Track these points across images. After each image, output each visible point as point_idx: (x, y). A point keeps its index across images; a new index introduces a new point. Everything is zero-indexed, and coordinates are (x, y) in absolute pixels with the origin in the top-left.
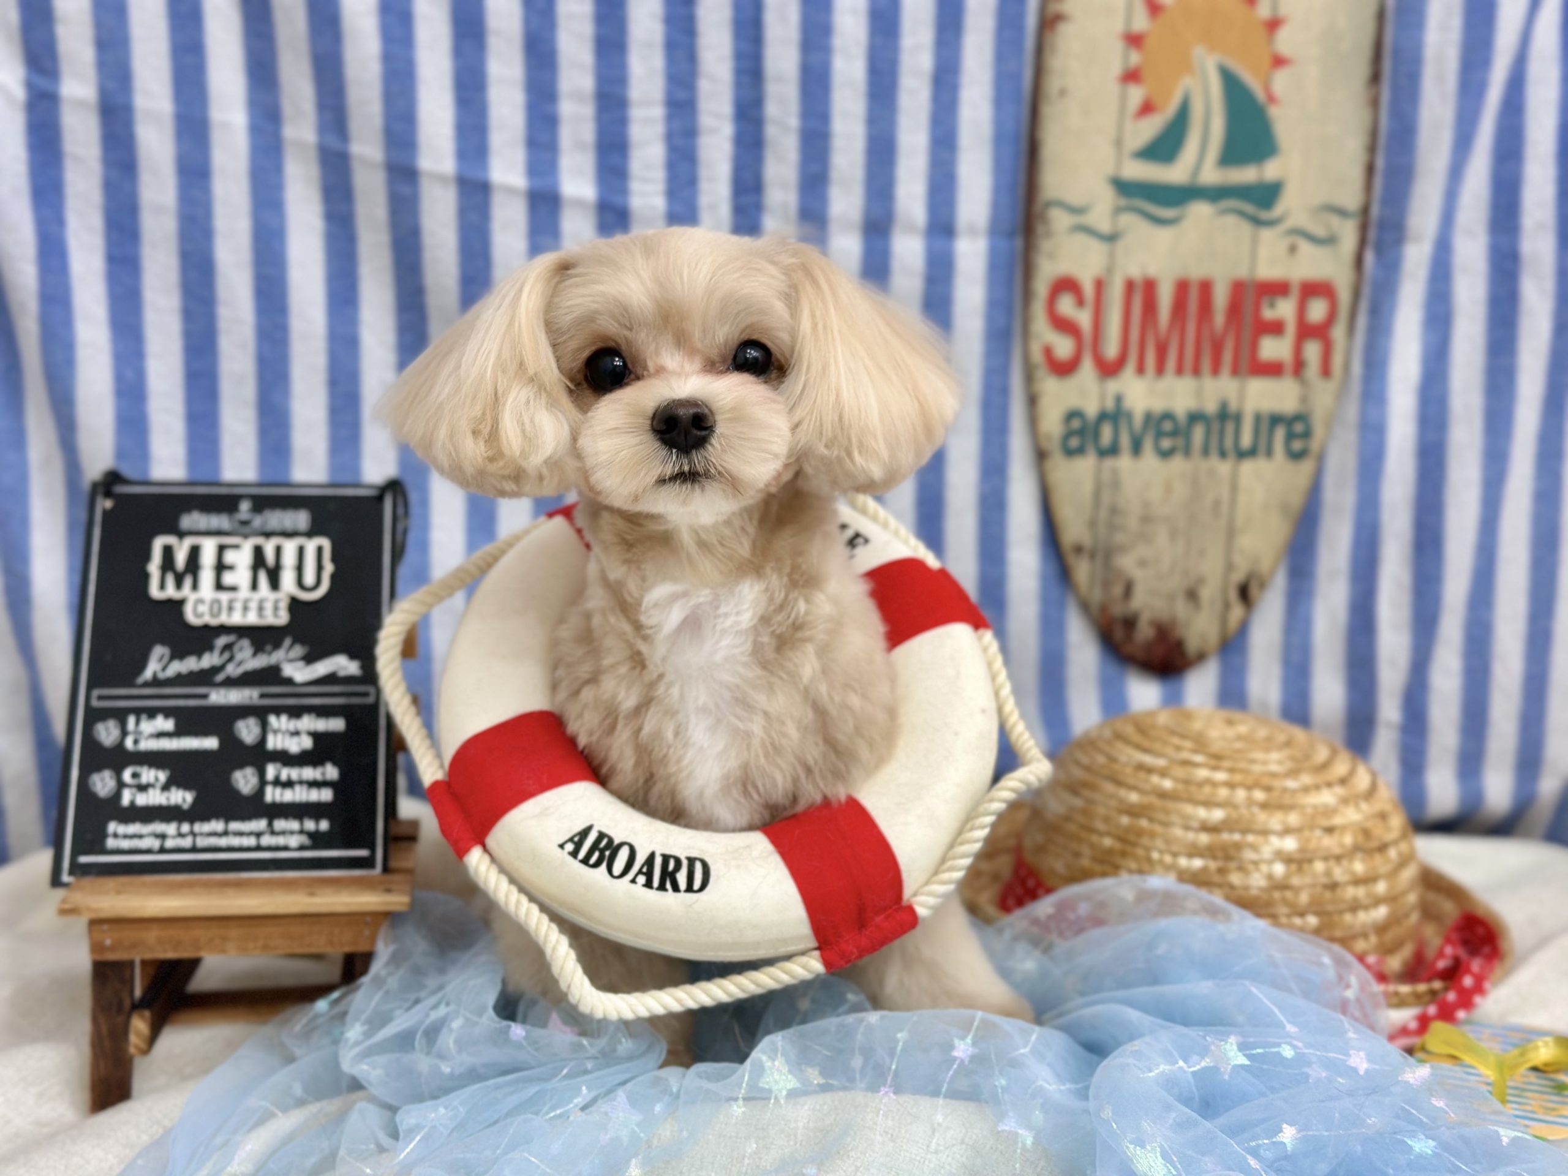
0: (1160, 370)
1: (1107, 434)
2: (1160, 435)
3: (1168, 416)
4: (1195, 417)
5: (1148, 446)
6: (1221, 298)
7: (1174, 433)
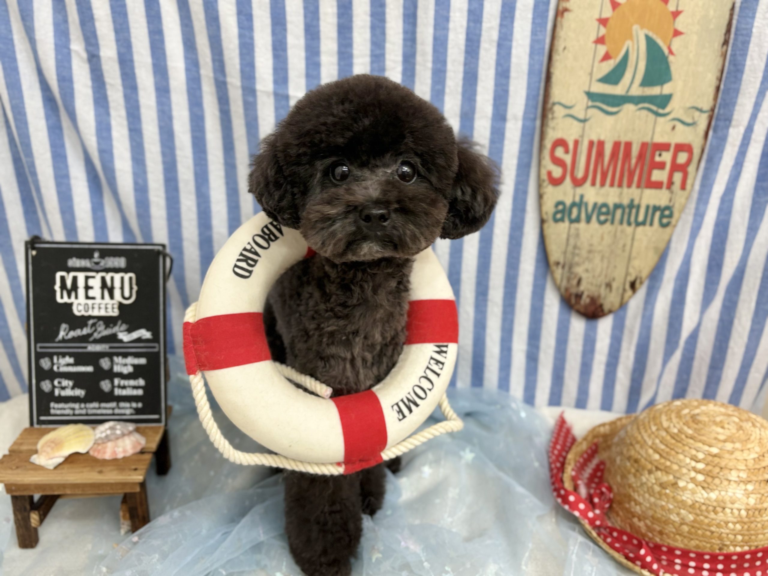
0: (603, 184)
1: (575, 211)
2: (600, 214)
3: (605, 205)
4: (617, 206)
5: (594, 218)
6: (635, 151)
7: (607, 213)
